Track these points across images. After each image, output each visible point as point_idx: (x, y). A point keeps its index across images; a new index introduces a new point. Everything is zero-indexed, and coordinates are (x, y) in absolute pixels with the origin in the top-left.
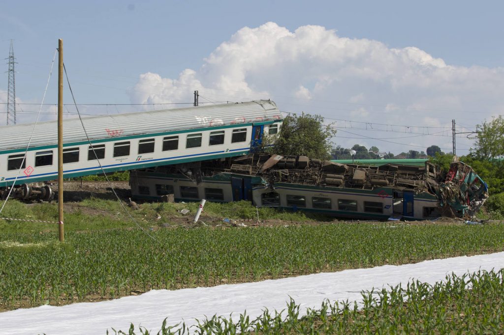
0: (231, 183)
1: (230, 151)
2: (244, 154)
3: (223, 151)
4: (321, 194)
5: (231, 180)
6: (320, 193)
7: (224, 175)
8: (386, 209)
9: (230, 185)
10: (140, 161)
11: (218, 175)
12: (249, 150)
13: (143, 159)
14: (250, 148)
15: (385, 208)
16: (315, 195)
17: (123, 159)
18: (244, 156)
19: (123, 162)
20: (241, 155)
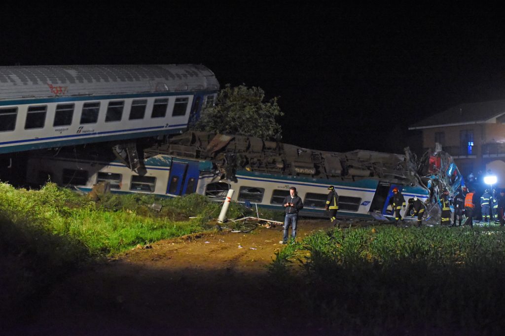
0: (170, 170)
1: (170, 126)
2: (181, 132)
3: (163, 127)
4: (286, 186)
5: (171, 164)
6: (287, 184)
7: (162, 158)
8: (362, 206)
9: (168, 172)
10: (81, 133)
11: (155, 158)
12: (186, 127)
13: (85, 132)
14: (188, 124)
15: (363, 204)
16: (278, 187)
17: (64, 130)
18: (180, 134)
19: (63, 134)
20: (178, 132)
